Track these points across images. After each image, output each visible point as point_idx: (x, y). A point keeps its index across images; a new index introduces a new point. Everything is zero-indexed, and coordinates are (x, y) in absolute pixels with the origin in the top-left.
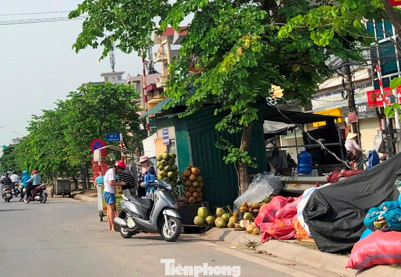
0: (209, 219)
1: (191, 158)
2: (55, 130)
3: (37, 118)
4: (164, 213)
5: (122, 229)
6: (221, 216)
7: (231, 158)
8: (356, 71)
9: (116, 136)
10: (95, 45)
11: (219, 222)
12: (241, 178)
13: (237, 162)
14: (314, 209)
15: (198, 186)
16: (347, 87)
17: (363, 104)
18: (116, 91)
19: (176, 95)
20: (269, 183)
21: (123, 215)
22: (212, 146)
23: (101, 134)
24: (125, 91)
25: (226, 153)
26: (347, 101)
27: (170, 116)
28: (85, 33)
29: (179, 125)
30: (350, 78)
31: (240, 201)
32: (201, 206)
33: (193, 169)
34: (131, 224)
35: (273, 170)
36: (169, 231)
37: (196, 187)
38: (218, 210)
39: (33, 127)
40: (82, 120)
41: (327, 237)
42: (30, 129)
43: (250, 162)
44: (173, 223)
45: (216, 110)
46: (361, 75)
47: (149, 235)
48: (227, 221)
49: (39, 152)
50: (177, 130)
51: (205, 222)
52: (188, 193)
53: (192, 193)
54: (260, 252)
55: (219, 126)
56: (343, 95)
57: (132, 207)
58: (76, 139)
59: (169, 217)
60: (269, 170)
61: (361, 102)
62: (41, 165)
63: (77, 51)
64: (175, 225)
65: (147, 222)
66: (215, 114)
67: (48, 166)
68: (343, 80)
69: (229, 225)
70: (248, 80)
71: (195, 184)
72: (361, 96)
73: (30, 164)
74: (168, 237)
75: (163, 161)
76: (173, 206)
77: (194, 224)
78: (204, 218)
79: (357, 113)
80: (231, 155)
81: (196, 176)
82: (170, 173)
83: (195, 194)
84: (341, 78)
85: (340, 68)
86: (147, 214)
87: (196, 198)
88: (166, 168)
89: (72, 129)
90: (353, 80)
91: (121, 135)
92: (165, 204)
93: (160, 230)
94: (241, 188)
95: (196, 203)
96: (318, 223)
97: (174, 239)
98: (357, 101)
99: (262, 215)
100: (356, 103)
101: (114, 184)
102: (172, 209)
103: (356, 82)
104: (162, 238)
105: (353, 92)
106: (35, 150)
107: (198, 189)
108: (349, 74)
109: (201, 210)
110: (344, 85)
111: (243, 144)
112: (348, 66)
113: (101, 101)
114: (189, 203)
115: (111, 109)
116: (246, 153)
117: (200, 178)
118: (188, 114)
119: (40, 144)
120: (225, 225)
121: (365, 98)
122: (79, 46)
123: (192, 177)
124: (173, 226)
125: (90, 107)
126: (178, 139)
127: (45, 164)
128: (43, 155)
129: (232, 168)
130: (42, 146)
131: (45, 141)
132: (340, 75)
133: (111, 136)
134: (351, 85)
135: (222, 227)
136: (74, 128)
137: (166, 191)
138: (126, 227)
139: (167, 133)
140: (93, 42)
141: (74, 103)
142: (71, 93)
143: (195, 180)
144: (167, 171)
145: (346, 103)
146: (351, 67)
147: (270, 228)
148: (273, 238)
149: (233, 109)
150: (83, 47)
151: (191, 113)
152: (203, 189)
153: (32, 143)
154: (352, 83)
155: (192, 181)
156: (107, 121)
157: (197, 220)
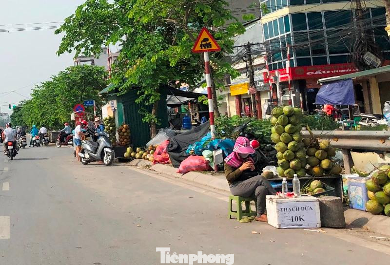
0: (132, 154)
1: (124, 119)
2: (51, 97)
3: (38, 87)
4: (104, 150)
5: (83, 159)
6: (139, 152)
7: (146, 119)
8: (255, 58)
9: (90, 102)
10: (70, 51)
11: (137, 156)
12: (152, 131)
13: (150, 122)
14: (171, 147)
15: (127, 135)
16: (249, 69)
17: (261, 81)
18: (91, 71)
19: (116, 83)
20: (167, 134)
21: (83, 152)
22: (137, 112)
23: (82, 100)
24: (98, 70)
25: (143, 116)
26: (249, 79)
27: (112, 95)
28: (63, 44)
29: (119, 99)
30: (251, 63)
31: (149, 144)
32: (128, 147)
33: (125, 126)
34: (87, 156)
35: (172, 126)
36: (106, 160)
37: (126, 136)
38: (138, 149)
39: (36, 94)
40: (68, 91)
41: (177, 160)
42: (33, 95)
43: (156, 121)
44: (109, 156)
45: (139, 91)
46: (258, 61)
47: (97, 162)
48: (141, 155)
49: (40, 112)
50: (118, 102)
51: (131, 156)
52: (121, 139)
53: (124, 139)
54: (150, 170)
55: (138, 101)
56: (247, 75)
57: (88, 147)
58: (64, 104)
59: (107, 152)
60: (169, 126)
61: (258, 79)
62: (41, 122)
63: (59, 55)
64: (110, 157)
65: (95, 155)
66: (138, 94)
67: (46, 122)
68: (247, 65)
69: (142, 157)
70: (153, 75)
71: (125, 134)
72: (259, 76)
73: (33, 121)
74: (106, 163)
75: (107, 121)
76: (109, 146)
77: (124, 157)
78: (130, 153)
79: (255, 88)
80: (146, 117)
81: (126, 129)
82: (111, 128)
83: (125, 140)
84: (245, 63)
85: (245, 56)
86: (95, 151)
87: (126, 142)
88: (109, 125)
89: (62, 97)
90: (253, 64)
91: (94, 101)
92: (105, 145)
93: (102, 160)
94: (152, 136)
95: (126, 145)
96: (172, 153)
97: (109, 164)
98: (256, 78)
99: (157, 151)
100: (255, 80)
101: (80, 134)
102: (109, 148)
103: (255, 66)
104: (104, 164)
105: (253, 72)
106: (36, 110)
107: (127, 137)
108: (251, 60)
109: (128, 149)
110: (247, 67)
111: (153, 111)
112: (250, 55)
113: (82, 78)
114: (122, 145)
115: (89, 84)
116: (155, 116)
117: (128, 131)
118: (122, 94)
119: (40, 107)
120: (140, 158)
121: (262, 77)
122: (60, 52)
123: (124, 130)
124: (109, 157)
125: (74, 82)
126: (118, 108)
127: (44, 121)
128: (42, 115)
129: (147, 125)
130: (41, 108)
131: (44, 104)
132: (244, 61)
133: (88, 103)
134: (252, 68)
135: (139, 158)
136: (63, 96)
137: (106, 138)
138: (84, 158)
139: (113, 104)
140: (69, 49)
141: (63, 79)
142: (61, 72)
143: (125, 132)
144: (109, 127)
145: (248, 81)
146: (252, 56)
147: (158, 158)
148: (158, 163)
149: (146, 93)
150: (62, 53)
151: (124, 93)
152: (130, 137)
153: (35, 105)
154: (252, 66)
155: (124, 133)
156: (86, 92)
157: (126, 154)
